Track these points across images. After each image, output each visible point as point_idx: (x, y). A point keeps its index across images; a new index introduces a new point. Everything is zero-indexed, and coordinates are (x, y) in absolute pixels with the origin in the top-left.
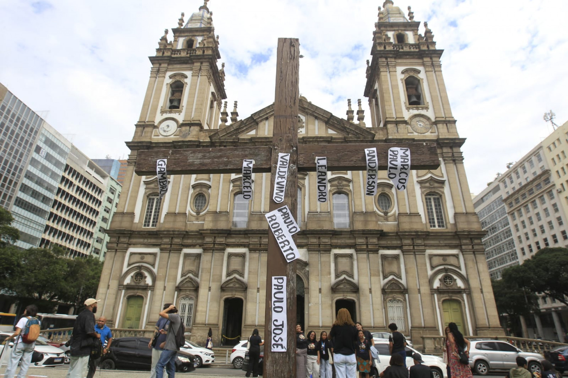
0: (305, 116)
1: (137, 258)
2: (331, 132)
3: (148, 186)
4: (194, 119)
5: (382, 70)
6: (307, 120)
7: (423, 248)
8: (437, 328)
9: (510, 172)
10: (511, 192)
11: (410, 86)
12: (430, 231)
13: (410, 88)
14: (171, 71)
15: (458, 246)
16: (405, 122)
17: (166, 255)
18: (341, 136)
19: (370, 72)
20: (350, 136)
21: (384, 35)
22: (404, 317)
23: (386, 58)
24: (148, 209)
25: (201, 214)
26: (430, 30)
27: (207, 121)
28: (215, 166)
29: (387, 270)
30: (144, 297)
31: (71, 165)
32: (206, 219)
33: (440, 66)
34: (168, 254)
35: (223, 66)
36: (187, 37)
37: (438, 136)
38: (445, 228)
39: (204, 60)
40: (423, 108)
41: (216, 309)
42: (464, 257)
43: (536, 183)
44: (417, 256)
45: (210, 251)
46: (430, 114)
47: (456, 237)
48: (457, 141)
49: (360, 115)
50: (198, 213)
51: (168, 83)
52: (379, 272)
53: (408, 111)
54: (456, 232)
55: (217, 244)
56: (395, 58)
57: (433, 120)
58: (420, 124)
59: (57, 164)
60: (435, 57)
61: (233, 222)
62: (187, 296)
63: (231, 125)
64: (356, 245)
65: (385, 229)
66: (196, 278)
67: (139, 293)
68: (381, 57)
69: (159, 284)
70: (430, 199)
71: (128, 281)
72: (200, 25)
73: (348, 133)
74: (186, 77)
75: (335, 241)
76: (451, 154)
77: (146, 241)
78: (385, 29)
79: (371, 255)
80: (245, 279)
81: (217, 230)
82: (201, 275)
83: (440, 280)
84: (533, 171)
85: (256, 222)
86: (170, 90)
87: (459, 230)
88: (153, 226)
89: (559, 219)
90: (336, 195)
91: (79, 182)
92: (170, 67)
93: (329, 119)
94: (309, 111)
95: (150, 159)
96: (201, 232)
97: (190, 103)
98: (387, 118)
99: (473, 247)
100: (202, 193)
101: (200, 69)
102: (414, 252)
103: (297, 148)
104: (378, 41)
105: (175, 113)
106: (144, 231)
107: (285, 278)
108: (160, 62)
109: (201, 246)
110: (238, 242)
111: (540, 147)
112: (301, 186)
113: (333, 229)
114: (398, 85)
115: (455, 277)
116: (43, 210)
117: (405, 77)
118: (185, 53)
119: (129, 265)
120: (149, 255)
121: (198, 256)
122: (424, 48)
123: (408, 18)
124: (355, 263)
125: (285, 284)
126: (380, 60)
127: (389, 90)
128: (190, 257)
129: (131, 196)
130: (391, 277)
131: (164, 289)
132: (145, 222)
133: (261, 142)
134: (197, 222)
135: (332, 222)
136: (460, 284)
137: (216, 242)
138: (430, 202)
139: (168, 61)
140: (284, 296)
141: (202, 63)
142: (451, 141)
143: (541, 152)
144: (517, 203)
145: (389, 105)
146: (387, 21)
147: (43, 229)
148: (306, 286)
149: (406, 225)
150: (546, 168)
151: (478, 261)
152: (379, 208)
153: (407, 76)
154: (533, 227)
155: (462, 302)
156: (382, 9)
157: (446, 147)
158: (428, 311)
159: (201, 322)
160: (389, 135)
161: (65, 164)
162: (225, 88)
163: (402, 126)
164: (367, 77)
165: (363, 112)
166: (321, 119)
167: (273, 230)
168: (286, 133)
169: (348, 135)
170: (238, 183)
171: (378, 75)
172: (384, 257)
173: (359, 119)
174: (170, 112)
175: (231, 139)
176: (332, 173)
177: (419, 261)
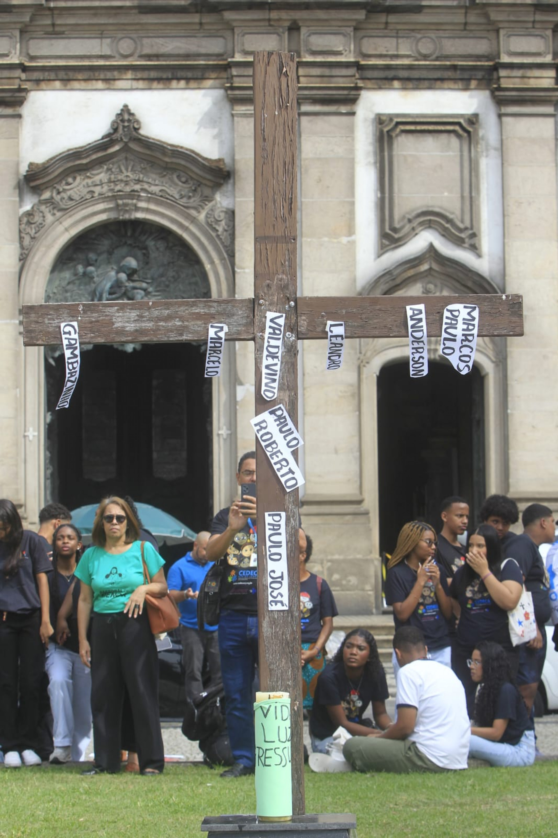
28: (162, 334)
95: (46, 321)
103: (296, 302)
107: (283, 514)
124: (489, 168)
125: (283, 523)
140: (282, 538)
167: (263, 444)
168: (277, 273)
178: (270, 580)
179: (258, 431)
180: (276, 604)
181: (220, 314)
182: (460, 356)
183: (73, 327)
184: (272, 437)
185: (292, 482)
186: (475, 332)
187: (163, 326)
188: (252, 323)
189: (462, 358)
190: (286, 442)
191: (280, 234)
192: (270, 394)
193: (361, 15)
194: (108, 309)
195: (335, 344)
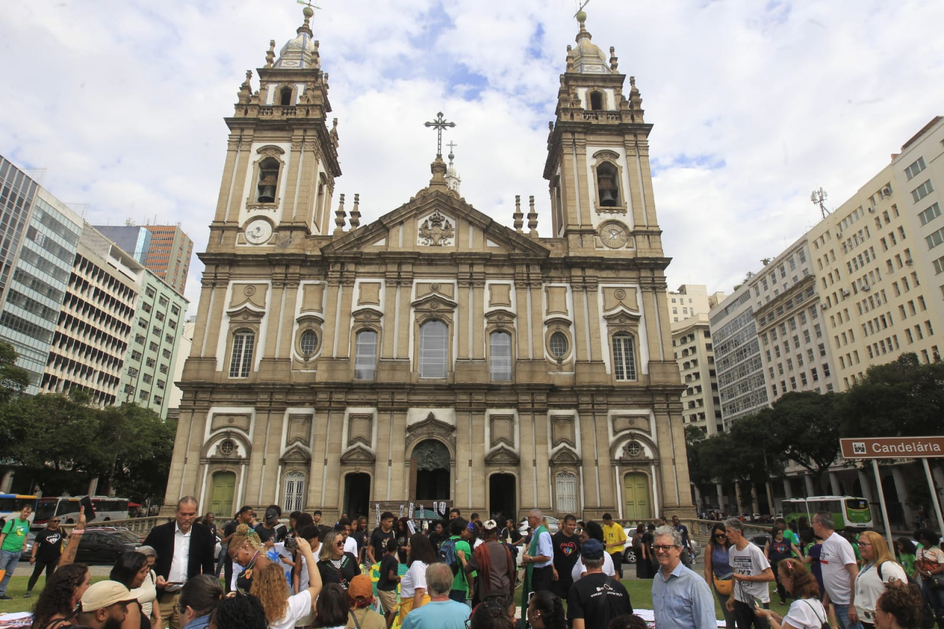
0: (455, 220)
1: (223, 421)
2: (491, 246)
3: (234, 319)
4: (297, 220)
5: (565, 151)
6: (458, 226)
7: (605, 408)
8: (616, 509)
9: (765, 273)
10: (764, 303)
11: (604, 176)
12: (615, 385)
13: (603, 178)
14: (260, 140)
15: (649, 404)
16: (594, 232)
17: (264, 416)
18: (503, 252)
21: (573, 93)
22: (576, 496)
23: (573, 133)
24: (235, 351)
25: (311, 359)
26: (638, 91)
27: (315, 217)
29: (558, 436)
30: (237, 474)
31: (85, 255)
32: (318, 368)
33: (646, 148)
34: (267, 416)
35: (335, 123)
36: (280, 84)
37: (636, 253)
38: (635, 380)
39: (309, 127)
40: (618, 212)
41: (335, 488)
42: (655, 419)
43: (796, 293)
44: (597, 417)
45: (324, 412)
46: (627, 219)
47: (648, 393)
48: (660, 261)
49: (533, 220)
50: (306, 358)
51: (256, 160)
52: (547, 439)
53: (599, 215)
54: (648, 387)
55: (334, 402)
56: (586, 133)
57: (631, 229)
58: (614, 236)
59: (63, 254)
60: (642, 134)
61: (355, 371)
62: (295, 472)
63: (351, 233)
64: (518, 403)
65: (557, 382)
66: (307, 448)
67: (229, 468)
68: (566, 132)
69: (256, 456)
70: (619, 340)
71: (212, 452)
72: (301, 65)
73: (514, 248)
74: (283, 153)
75: (492, 398)
76: (651, 279)
77: (234, 397)
78: (575, 84)
79: (537, 417)
80: (373, 449)
81: (334, 383)
82: (314, 444)
83: (624, 448)
84: (793, 274)
85: (386, 373)
86: (259, 172)
87: (652, 384)
88: (243, 375)
89: (821, 346)
90: (496, 334)
91: (98, 281)
92: (257, 135)
93: (488, 227)
94: (460, 213)
96: (311, 385)
97: (289, 195)
98: (568, 225)
99: (668, 406)
100: (311, 330)
101: (304, 141)
102: (594, 413)
104: (562, 106)
105: (268, 209)
106: (232, 384)
108: (243, 126)
109: (312, 403)
110: (362, 400)
111: (804, 241)
112: (447, 323)
113: (489, 383)
114: (587, 176)
115: (643, 444)
116: (44, 329)
117: (597, 163)
118: (280, 113)
119: (212, 430)
120: (240, 417)
121: (309, 418)
122: (627, 120)
123: (609, 65)
124: (517, 427)
126: (565, 136)
127: (573, 183)
128: (298, 419)
129: (210, 334)
130: (562, 445)
131: (264, 463)
132: (232, 370)
133: (394, 258)
134: (305, 371)
135: (487, 372)
136: (648, 453)
137: (333, 400)
138: (620, 345)
139: (254, 126)
141: (305, 131)
142: (652, 262)
143: (805, 249)
144: (770, 320)
145: (573, 205)
146: (579, 70)
147: (45, 360)
148: (452, 456)
149: (585, 378)
150: (810, 273)
151: (673, 423)
152: (551, 353)
153: (600, 161)
154: (789, 356)
155: (649, 476)
156: (574, 48)
157: (645, 268)
158: (606, 487)
160: (570, 250)
161: (74, 253)
162: (339, 159)
163: (588, 237)
164: (549, 148)
165: (535, 215)
166: (478, 226)
169: (514, 250)
170: (362, 317)
171: (562, 158)
172: (555, 419)
173: (530, 226)
174: (261, 208)
175: (351, 254)
176: (491, 305)
177: (599, 424)
193: (486, 391)
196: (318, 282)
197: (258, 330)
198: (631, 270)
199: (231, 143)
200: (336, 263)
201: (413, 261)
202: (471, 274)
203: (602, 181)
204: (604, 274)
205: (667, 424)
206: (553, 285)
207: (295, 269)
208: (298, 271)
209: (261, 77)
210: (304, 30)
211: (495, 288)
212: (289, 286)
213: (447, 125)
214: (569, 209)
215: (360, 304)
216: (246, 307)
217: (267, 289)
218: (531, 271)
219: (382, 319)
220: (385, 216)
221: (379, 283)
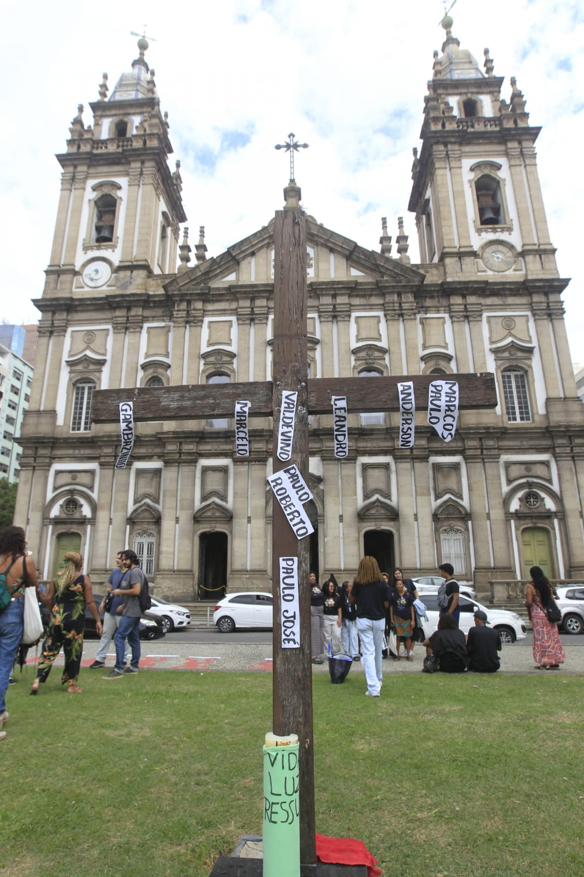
0: (313, 248)
1: (65, 479)
2: (356, 273)
3: (74, 368)
4: (139, 258)
5: (437, 165)
6: (317, 254)
7: (497, 453)
8: (513, 569)
11: (483, 192)
12: (508, 426)
13: (483, 195)
14: (95, 177)
15: (549, 448)
16: (474, 254)
17: (108, 472)
18: (370, 280)
19: (418, 169)
20: (385, 278)
21: (442, 103)
22: (465, 554)
23: (446, 145)
24: (76, 403)
26: (521, 92)
27: (158, 260)
28: (198, 410)
29: (442, 486)
30: (82, 535)
33: (534, 156)
34: (111, 471)
35: (178, 165)
36: (115, 118)
38: (531, 421)
39: (146, 158)
40: (503, 230)
41: (189, 549)
42: (557, 465)
44: (487, 464)
45: (174, 464)
46: (514, 238)
47: (548, 435)
48: (556, 284)
49: (402, 243)
51: (91, 198)
52: (429, 490)
53: (480, 235)
54: (547, 428)
55: (184, 453)
56: (460, 144)
57: (519, 249)
58: (498, 257)
60: (527, 140)
62: (145, 532)
63: (197, 267)
64: (394, 449)
66: (157, 505)
67: (74, 529)
68: (437, 143)
69: (102, 515)
70: (509, 377)
71: (55, 512)
72: (136, 95)
73: (382, 274)
74: (120, 188)
75: (363, 445)
76: (546, 304)
77: (77, 452)
78: (445, 92)
79: (417, 465)
80: (230, 505)
81: (183, 432)
82: (164, 501)
86: (96, 211)
87: (552, 424)
88: (86, 429)
90: (365, 374)
92: (92, 171)
93: (351, 253)
94: (319, 240)
95: (109, 402)
96: (159, 436)
97: (129, 232)
98: (444, 248)
99: (572, 450)
100: (157, 377)
101: (141, 174)
102: (483, 459)
103: (306, 382)
104: (432, 115)
105: (106, 249)
106: (74, 438)
107: (296, 559)
108: (75, 163)
109: (160, 457)
110: (216, 450)
112: (309, 361)
113: (360, 426)
114: (463, 191)
115: (543, 495)
117: (475, 177)
118: (115, 146)
119: (55, 489)
120: (84, 474)
121: (157, 472)
122: (509, 124)
123: (483, 70)
124: (393, 477)
125: (295, 567)
126: (435, 148)
127: (448, 200)
128: (145, 475)
129: (49, 385)
130: (447, 497)
131: (111, 523)
132: (74, 423)
133: (245, 292)
134: (152, 422)
135: (357, 415)
136: (550, 504)
137: (183, 451)
138: (510, 382)
139: (87, 161)
140: (295, 581)
141: (143, 162)
142: (546, 284)
145: (449, 227)
146: (448, 76)
148: (319, 511)
149: (472, 418)
151: (579, 469)
153: (479, 174)
155: (551, 531)
156: (441, 55)
157: (538, 293)
158: (500, 544)
159: (167, 568)
160: (447, 275)
162: (183, 203)
163: (468, 261)
164: (413, 178)
165: (405, 238)
166: (339, 253)
167: (279, 498)
168: (291, 362)
169: (383, 277)
170: (212, 359)
171: (432, 174)
172: (437, 467)
173: (399, 251)
174: (99, 248)
175: (197, 289)
176: (358, 340)
177: (489, 471)
178: (283, 619)
179: (274, 486)
180: (289, 642)
181: (244, 393)
182: (445, 425)
183: (129, 405)
184: (286, 492)
185: (303, 531)
186: (457, 403)
187: (199, 404)
188: (270, 400)
189: (446, 427)
190: (298, 496)
191: (294, 333)
192: (285, 456)
193: (357, 436)
194: (156, 392)
195: (340, 417)
196: (162, 324)
197: (99, 379)
198: (521, 295)
199: (65, 182)
200: (181, 301)
201: (267, 295)
202: (334, 306)
203: (481, 198)
204: (489, 301)
205: (571, 470)
206: (429, 315)
207: (137, 311)
208: (140, 313)
209: (94, 112)
210: (140, 62)
211: (362, 322)
212: (131, 330)
213: (299, 146)
214: (445, 230)
215: (209, 345)
216: (85, 355)
217: (107, 335)
218: (403, 300)
219: (235, 361)
220: (234, 247)
221: (231, 322)
